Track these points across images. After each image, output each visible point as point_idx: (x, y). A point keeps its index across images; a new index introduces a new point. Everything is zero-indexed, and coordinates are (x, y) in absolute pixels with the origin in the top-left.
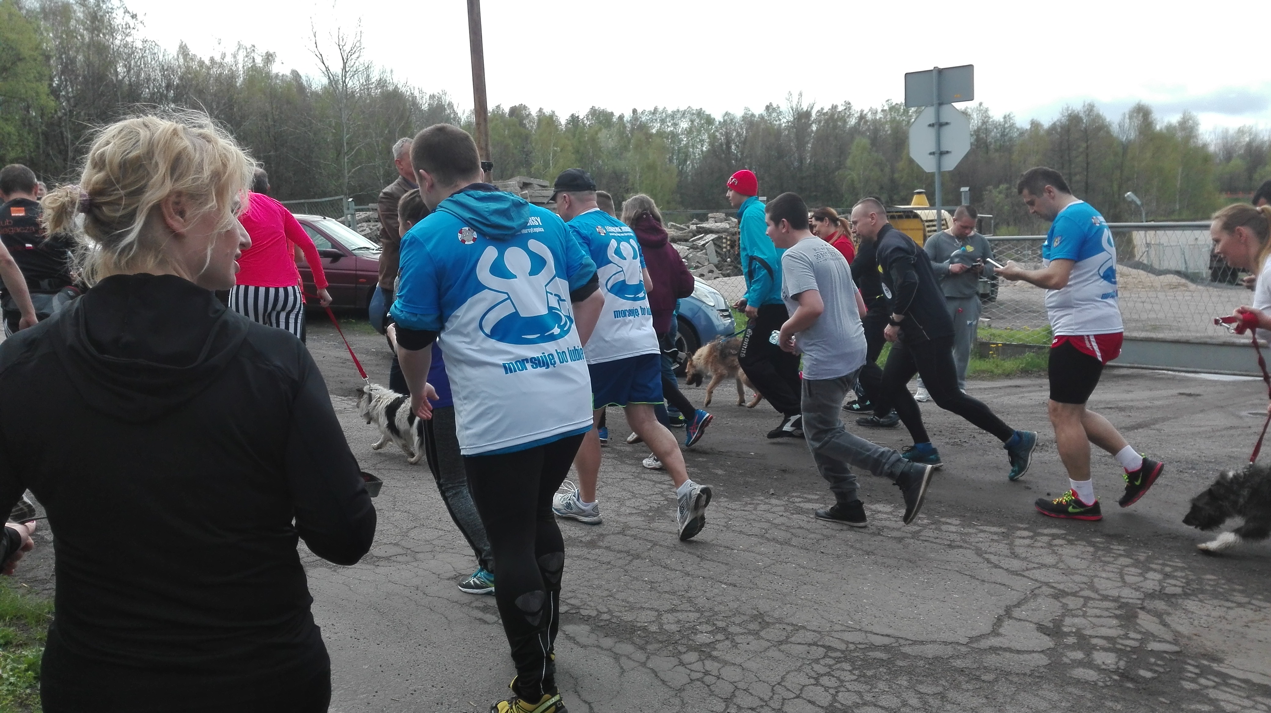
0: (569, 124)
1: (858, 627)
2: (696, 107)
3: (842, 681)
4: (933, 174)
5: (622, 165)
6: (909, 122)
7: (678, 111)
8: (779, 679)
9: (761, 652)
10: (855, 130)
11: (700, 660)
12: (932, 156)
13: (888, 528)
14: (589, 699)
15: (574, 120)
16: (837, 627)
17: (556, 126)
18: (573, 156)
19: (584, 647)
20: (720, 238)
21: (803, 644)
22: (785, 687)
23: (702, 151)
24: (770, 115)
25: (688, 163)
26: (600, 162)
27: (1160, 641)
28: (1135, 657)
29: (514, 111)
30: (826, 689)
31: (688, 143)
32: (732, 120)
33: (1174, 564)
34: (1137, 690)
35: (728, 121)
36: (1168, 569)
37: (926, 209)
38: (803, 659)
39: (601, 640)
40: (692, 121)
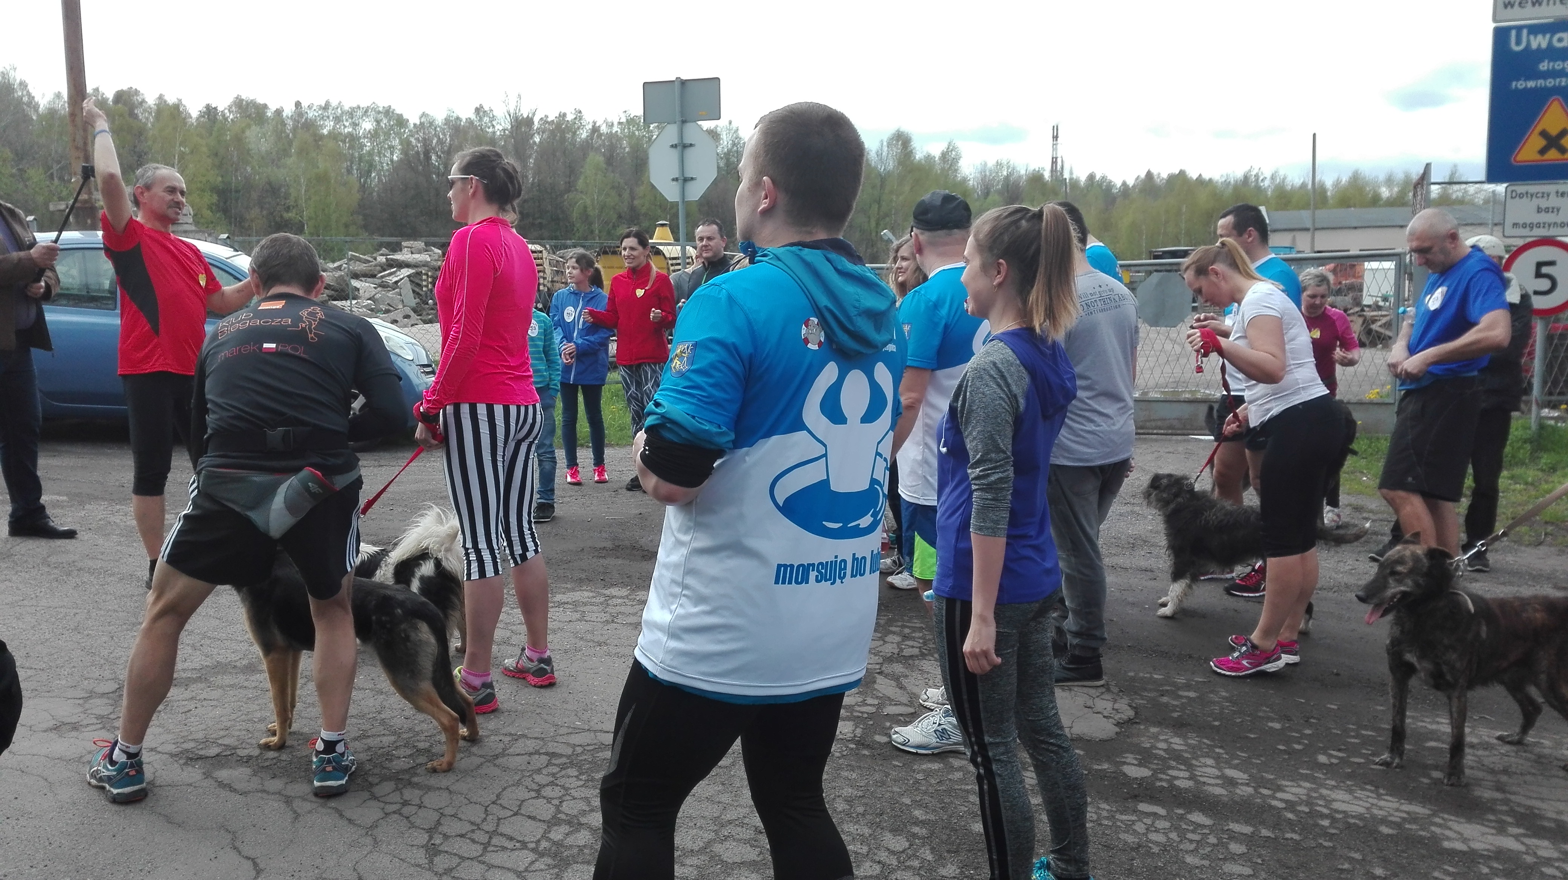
0: (204, 117)
1: (587, 727)
2: (382, 104)
3: (566, 789)
4: (675, 205)
5: (280, 174)
6: (650, 138)
7: (359, 107)
8: (494, 797)
9: (472, 771)
10: (587, 146)
11: (397, 789)
12: (675, 183)
13: (623, 613)
14: (251, 853)
15: (210, 112)
16: (563, 731)
17: (185, 119)
18: (209, 161)
19: (244, 793)
20: (419, 274)
21: (522, 755)
22: (501, 805)
23: (392, 160)
24: (481, 120)
25: (373, 175)
26: (249, 169)
27: (896, 704)
28: (871, 723)
29: (120, 97)
30: (549, 800)
31: (373, 149)
32: (431, 123)
33: (913, 625)
34: (873, 756)
35: (426, 125)
36: (907, 631)
37: (669, 244)
38: (522, 771)
39: (266, 783)
40: (378, 122)
